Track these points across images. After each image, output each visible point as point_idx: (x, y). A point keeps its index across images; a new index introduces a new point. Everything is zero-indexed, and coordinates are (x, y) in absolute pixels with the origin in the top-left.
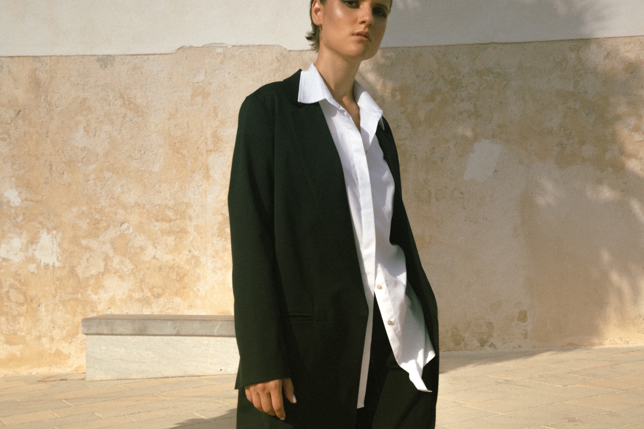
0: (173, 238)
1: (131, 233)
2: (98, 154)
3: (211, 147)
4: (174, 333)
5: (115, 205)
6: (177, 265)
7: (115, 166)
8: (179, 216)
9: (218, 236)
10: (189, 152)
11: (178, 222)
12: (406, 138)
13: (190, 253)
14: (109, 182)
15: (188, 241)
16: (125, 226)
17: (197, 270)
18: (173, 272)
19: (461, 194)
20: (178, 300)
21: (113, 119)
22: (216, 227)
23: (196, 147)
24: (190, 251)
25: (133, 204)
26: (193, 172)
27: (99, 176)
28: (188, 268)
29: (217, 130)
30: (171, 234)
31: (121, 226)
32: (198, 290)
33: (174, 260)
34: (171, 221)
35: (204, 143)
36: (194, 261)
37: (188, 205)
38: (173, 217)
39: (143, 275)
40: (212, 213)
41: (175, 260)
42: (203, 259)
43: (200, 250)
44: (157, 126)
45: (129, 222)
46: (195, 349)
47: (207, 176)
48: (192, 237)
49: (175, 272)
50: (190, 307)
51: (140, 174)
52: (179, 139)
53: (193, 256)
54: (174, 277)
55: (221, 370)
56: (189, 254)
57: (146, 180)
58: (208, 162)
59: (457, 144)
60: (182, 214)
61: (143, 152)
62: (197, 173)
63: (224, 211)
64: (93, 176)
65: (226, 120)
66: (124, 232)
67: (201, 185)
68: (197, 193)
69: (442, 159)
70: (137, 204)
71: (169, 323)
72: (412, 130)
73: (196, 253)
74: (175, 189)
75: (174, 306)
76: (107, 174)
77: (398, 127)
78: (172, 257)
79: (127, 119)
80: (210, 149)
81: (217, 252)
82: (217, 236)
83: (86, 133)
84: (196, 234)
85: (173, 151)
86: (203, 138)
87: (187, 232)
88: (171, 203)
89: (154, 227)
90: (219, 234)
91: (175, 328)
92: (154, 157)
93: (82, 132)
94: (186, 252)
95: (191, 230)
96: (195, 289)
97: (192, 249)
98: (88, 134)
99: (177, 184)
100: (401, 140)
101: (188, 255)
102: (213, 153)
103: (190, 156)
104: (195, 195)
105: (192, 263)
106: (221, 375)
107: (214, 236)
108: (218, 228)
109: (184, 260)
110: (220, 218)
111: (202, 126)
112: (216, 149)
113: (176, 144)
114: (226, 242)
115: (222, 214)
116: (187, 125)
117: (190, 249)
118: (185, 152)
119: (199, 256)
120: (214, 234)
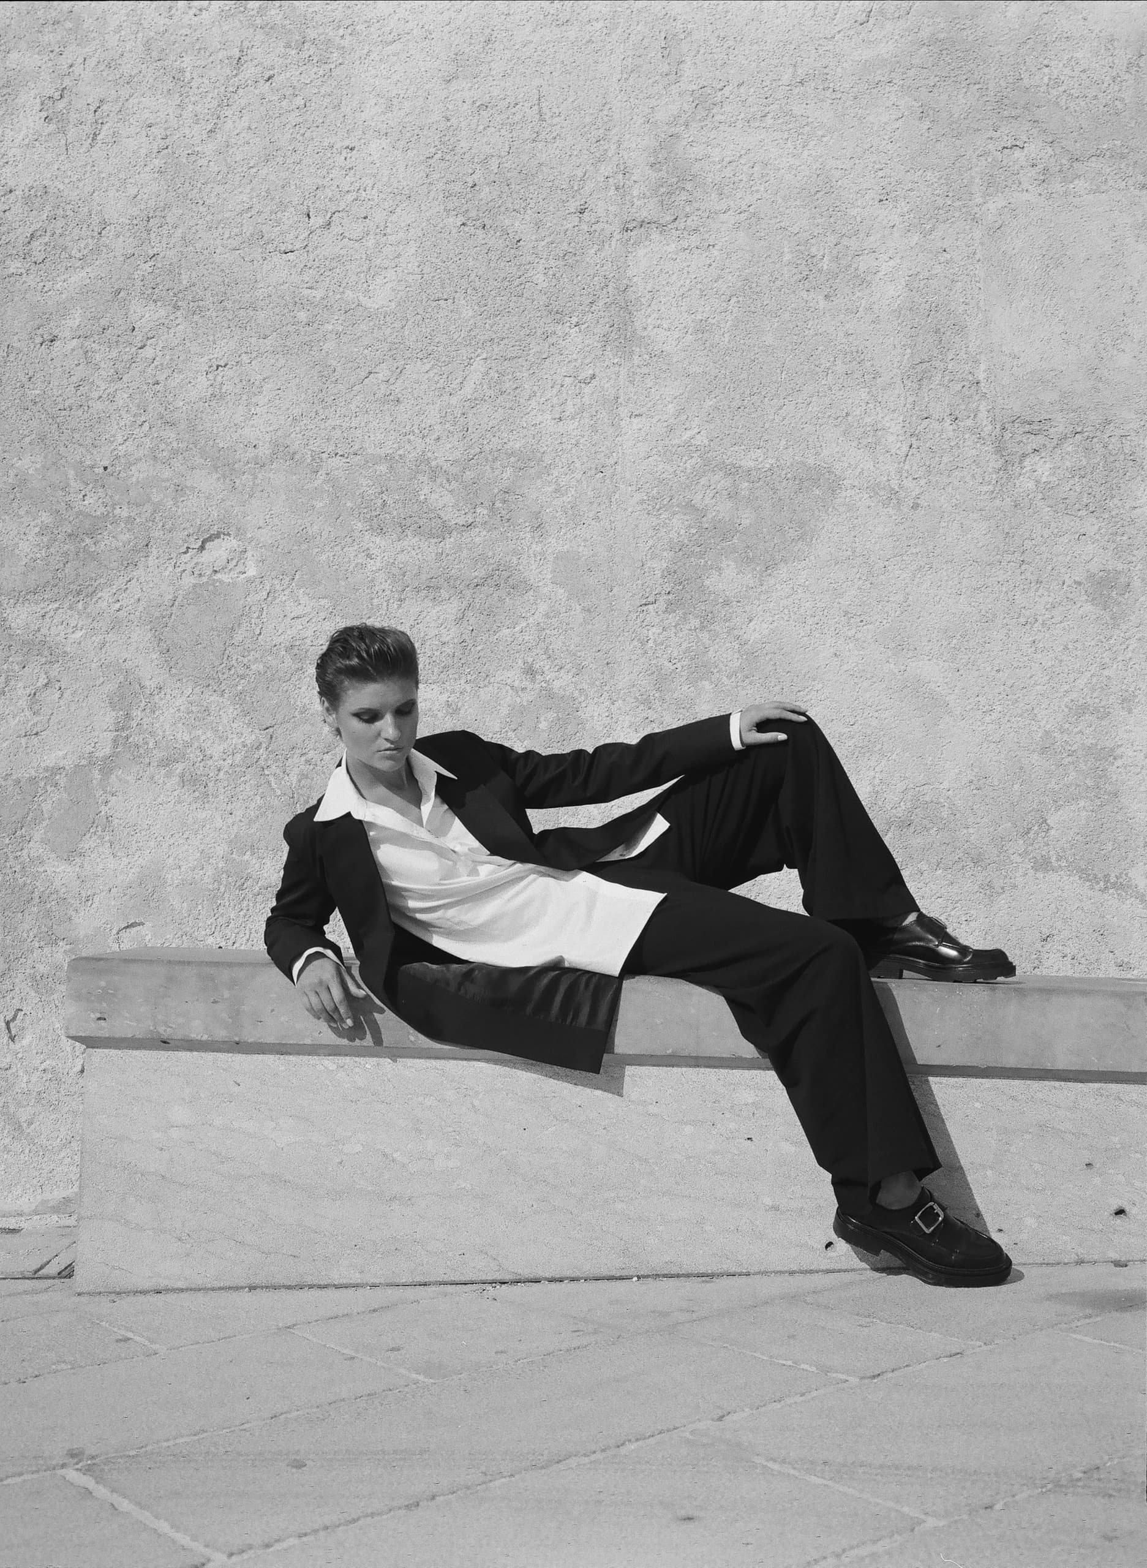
0: (452, 608)
1: (250, 581)
2: (104, 224)
5: (175, 452)
7: (185, 278)
8: (482, 512)
9: (670, 608)
10: (538, 225)
11: (478, 536)
13: (533, 680)
14: (150, 351)
15: (523, 623)
16: (218, 551)
21: (182, 71)
22: (658, 565)
23: (573, 206)
24: (530, 671)
25: (264, 451)
26: (559, 315)
27: (104, 322)
29: (675, 136)
30: (444, 594)
31: (202, 548)
34: (445, 530)
35: (612, 192)
36: (552, 715)
37: (529, 463)
38: (454, 517)
39: (303, 776)
40: (642, 502)
41: (457, 710)
43: (579, 670)
44: (389, 108)
45: (240, 533)
46: (688, 1129)
47: (623, 337)
48: (543, 607)
51: (302, 316)
52: (494, 164)
53: (549, 694)
55: (829, 1245)
56: (526, 683)
57: (329, 346)
58: (629, 273)
60: (499, 504)
61: (317, 221)
62: (574, 320)
63: (699, 496)
64: (76, 319)
66: (217, 576)
67: (593, 377)
68: (570, 409)
70: (282, 451)
73: (562, 682)
74: (468, 390)
76: (145, 314)
78: (444, 698)
79: (249, 71)
80: (642, 216)
82: (661, 604)
83: (52, 127)
84: (561, 592)
85: (461, 219)
86: (606, 169)
87: (520, 587)
88: (446, 453)
89: (362, 558)
90: (671, 597)
92: (370, 242)
93: (30, 121)
94: (514, 676)
95: (539, 574)
97: (542, 663)
98: (62, 130)
99: (478, 366)
102: (655, 235)
103: (543, 243)
104: (560, 419)
105: (543, 725)
106: (828, 1271)
107: (651, 607)
108: (668, 573)
109: (504, 711)
110: (678, 526)
111: (605, 112)
112: (669, 218)
113: (477, 188)
114: (705, 636)
115: (690, 506)
116: (536, 107)
117: (530, 660)
118: (521, 226)
119: (576, 694)
120: (651, 599)
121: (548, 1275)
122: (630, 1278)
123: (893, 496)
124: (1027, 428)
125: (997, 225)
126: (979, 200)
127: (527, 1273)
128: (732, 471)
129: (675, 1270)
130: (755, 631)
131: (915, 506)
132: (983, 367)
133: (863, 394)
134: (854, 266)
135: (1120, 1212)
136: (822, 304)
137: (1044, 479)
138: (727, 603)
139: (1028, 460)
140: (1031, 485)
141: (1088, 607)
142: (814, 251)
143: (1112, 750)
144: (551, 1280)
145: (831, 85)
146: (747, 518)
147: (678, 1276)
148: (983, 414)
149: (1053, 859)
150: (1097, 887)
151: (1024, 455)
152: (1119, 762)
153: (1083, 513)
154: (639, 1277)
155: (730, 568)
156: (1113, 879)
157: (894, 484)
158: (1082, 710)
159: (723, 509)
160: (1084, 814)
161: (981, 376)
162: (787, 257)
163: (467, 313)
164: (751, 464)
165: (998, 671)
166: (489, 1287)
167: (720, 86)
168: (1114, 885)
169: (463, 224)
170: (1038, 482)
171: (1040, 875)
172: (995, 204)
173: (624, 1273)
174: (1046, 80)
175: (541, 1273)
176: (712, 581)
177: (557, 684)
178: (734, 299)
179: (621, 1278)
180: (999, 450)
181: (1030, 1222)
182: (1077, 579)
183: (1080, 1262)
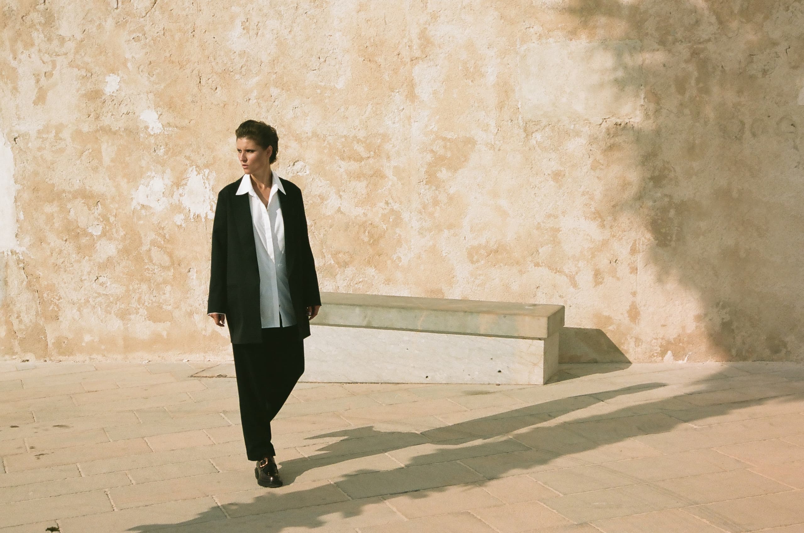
0: (364, 183)
1: (308, 175)
2: (262, 62)
3: (417, 53)
4: (364, 324)
5: (285, 135)
6: (370, 222)
7: (285, 79)
8: (372, 153)
9: (427, 183)
10: (385, 59)
11: (371, 161)
12: (709, 40)
13: (388, 206)
14: (276, 103)
15: (385, 188)
16: (299, 165)
17: (398, 230)
18: (364, 232)
19: (793, 126)
20: (371, 271)
21: (281, 11)
22: (423, 170)
23: (396, 53)
24: (387, 203)
25: (310, 134)
26: (392, 90)
27: (263, 94)
28: (385, 227)
29: (426, 28)
30: (362, 179)
31: (294, 165)
32: (399, 258)
33: (365, 215)
34: (361, 159)
35: (407, 48)
36: (394, 217)
37: (385, 137)
38: (364, 155)
39: (324, 235)
40: (418, 149)
41: (367, 215)
42: (405, 216)
43: (401, 203)
44: (341, 22)
45: (304, 160)
46: (392, 346)
47: (412, 96)
48: (390, 183)
49: (367, 232)
50: (388, 281)
51: (319, 91)
52: (372, 39)
53: (392, 210)
54: (366, 239)
55: (427, 377)
56: (386, 207)
57: (327, 101)
58: (413, 75)
59: (789, 48)
60: (377, 151)
61: (322, 60)
62: (397, 91)
63: (435, 147)
64: (255, 93)
65: (439, 13)
66: (299, 174)
67: (403, 109)
68: (397, 119)
69: (765, 72)
70: (315, 135)
71: (357, 310)
72: (719, 28)
73: (396, 207)
74: (367, 113)
75: (366, 279)
76: (274, 91)
77: (697, 22)
78: (363, 211)
79: (300, 11)
80: (417, 55)
81: (425, 207)
82: (424, 182)
83: (245, 31)
84: (395, 178)
85: (363, 58)
86: (405, 40)
87: (383, 177)
88: (361, 134)
89: (338, 168)
90: (427, 179)
91: (365, 317)
92: (337, 67)
93: (238, 30)
94: (382, 204)
95: (389, 173)
96: (395, 257)
97: (390, 201)
98: (248, 32)
99: (370, 106)
100: (700, 43)
101: (385, 209)
102: (421, 62)
103: (388, 66)
104: (394, 123)
105: (391, 220)
106: (427, 384)
107: (421, 183)
108: (426, 172)
109: (380, 215)
110: (429, 157)
111: (405, 21)
112: (425, 56)
113: (368, 48)
114: (437, 192)
115: (432, 151)
116: (384, 20)
117: (387, 200)
118: (380, 60)
119: (400, 210)
120: (421, 181)
121: (360, 382)
122: (379, 383)
123: (492, 147)
124: (534, 123)
125: (524, 55)
126: (518, 46)
127: (355, 381)
128: (444, 139)
129: (390, 382)
130: (452, 191)
131: (499, 150)
132: (520, 103)
133: (483, 113)
134: (480, 70)
135: (500, 371)
136: (471, 84)
137: (539, 140)
138: (443, 181)
139: (534, 134)
140: (535, 142)
141: (552, 183)
142: (468, 66)
143: (559, 228)
144: (360, 383)
145: (473, 8)
146: (449, 155)
147: (391, 383)
148: (520, 118)
149: (540, 263)
150: (553, 272)
151: (533, 133)
152: (560, 233)
153: (551, 151)
154: (381, 383)
155: (444, 170)
156: (558, 270)
157: (493, 143)
158: (549, 216)
159: (441, 152)
160: (550, 249)
161: (519, 106)
162: (460, 68)
163: (366, 89)
164: (450, 137)
165: (524, 203)
166: (345, 384)
167: (439, 11)
168: (559, 272)
169: (364, 60)
170: (537, 141)
171: (536, 268)
172: (524, 47)
173: (378, 382)
174: (541, 3)
175: (358, 381)
176: (439, 175)
177: (395, 207)
178: (444, 83)
179: (377, 383)
180: (525, 131)
181: (477, 373)
182: (549, 173)
183: (489, 384)
